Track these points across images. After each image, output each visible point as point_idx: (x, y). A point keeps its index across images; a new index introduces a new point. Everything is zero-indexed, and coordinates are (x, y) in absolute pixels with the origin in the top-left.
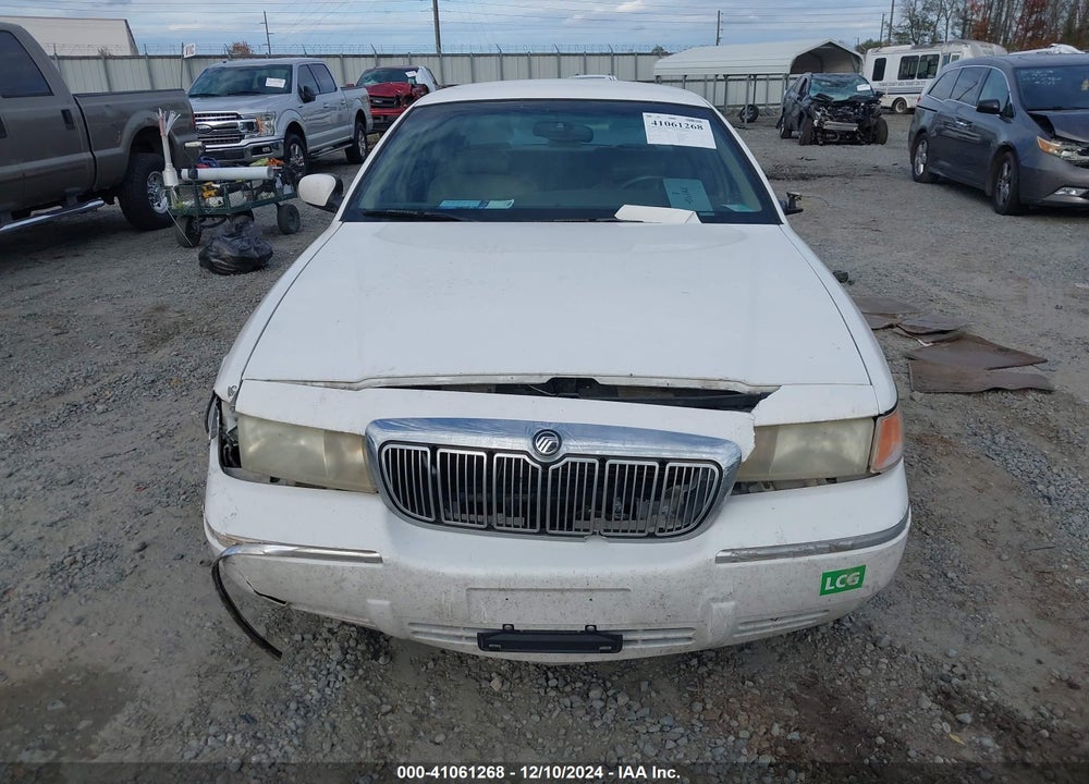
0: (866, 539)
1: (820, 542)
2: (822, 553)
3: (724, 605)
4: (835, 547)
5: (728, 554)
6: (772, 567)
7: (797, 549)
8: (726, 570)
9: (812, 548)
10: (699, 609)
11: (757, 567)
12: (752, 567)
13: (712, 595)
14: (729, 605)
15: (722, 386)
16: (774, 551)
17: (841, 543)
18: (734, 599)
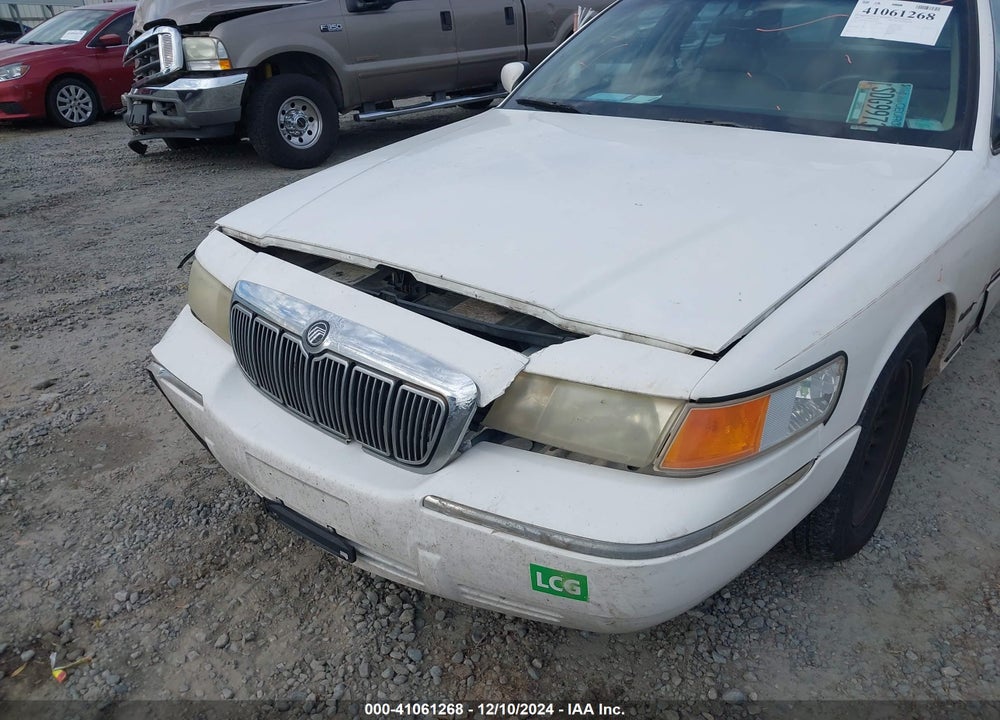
0: (590, 545)
1: (532, 526)
2: (531, 539)
3: (429, 555)
4: (546, 537)
5: (436, 501)
6: (474, 533)
7: (504, 523)
8: (429, 517)
9: (520, 527)
10: (408, 549)
11: (459, 527)
12: (453, 525)
13: (417, 539)
14: (434, 558)
15: (530, 311)
16: (481, 516)
17: (556, 536)
18: (438, 552)
